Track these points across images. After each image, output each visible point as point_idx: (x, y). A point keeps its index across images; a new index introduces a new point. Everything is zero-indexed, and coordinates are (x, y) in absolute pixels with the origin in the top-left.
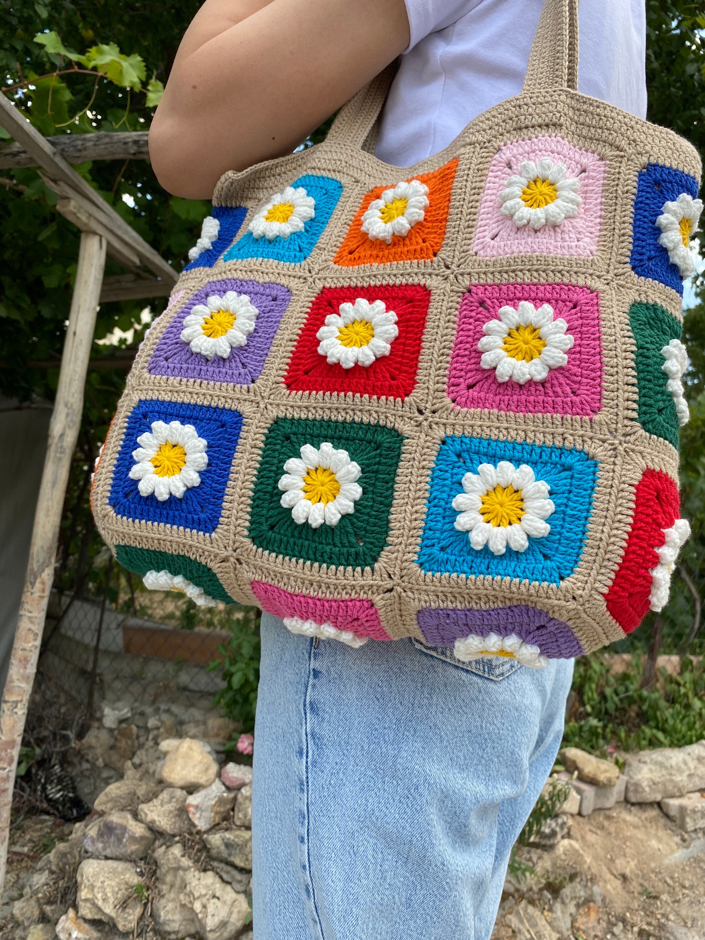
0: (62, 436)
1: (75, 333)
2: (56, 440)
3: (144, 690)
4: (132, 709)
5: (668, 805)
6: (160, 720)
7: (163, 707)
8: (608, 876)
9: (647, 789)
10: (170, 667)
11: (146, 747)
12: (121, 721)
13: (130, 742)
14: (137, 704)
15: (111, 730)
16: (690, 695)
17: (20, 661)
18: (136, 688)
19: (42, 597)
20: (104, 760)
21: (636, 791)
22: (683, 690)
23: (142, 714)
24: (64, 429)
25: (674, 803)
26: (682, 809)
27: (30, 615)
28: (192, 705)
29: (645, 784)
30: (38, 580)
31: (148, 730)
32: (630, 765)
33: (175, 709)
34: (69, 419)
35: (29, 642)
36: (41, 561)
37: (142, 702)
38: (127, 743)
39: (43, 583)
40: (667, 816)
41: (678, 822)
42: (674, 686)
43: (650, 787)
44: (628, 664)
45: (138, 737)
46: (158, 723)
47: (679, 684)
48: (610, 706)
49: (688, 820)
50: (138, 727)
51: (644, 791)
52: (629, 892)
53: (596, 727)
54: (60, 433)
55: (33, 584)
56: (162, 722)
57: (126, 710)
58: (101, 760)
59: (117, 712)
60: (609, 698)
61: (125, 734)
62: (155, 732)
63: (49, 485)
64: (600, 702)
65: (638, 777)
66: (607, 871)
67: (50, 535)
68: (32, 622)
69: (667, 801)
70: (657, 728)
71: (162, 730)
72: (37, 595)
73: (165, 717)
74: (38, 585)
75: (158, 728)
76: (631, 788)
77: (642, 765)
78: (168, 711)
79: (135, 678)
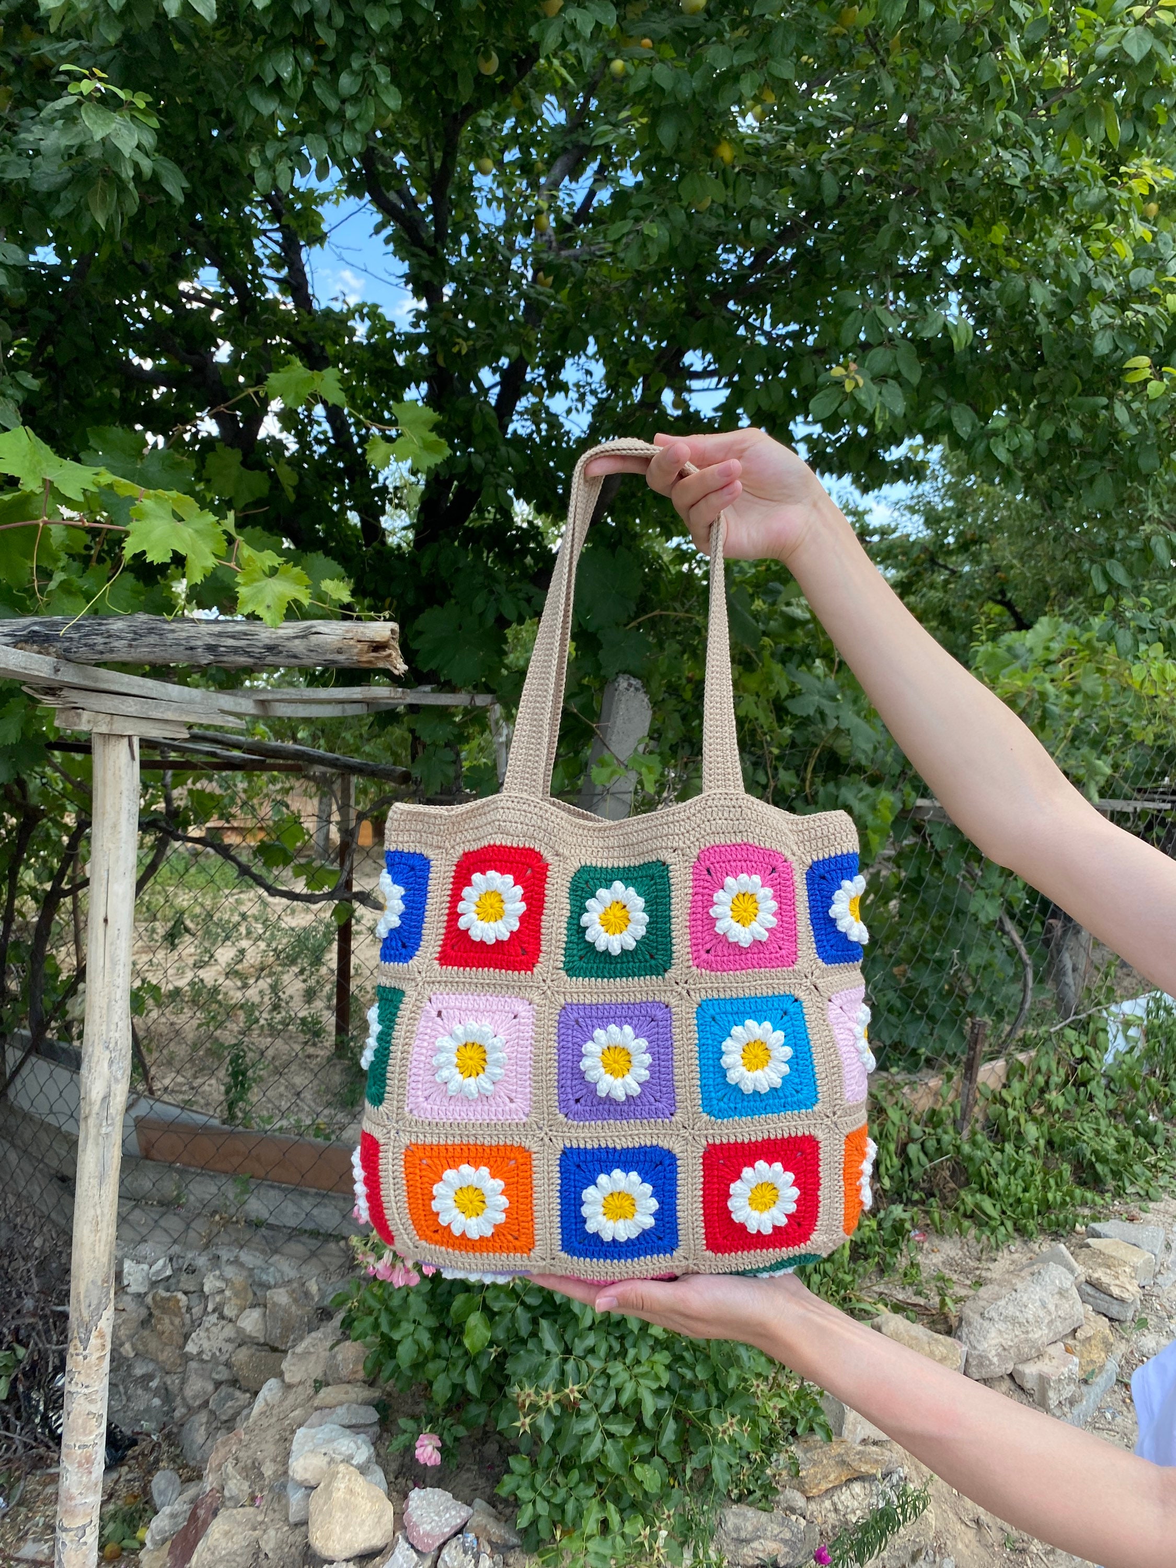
0: (106, 1098)
1: (106, 921)
2: (96, 1108)
3: (188, 1226)
4: (171, 1260)
5: (1022, 1375)
6: (222, 1277)
7: (225, 1255)
8: (959, 1527)
9: (995, 1360)
10: (231, 1191)
11: (207, 1325)
12: (154, 1284)
13: (177, 1321)
14: (176, 1249)
15: (139, 1296)
16: (1022, 1121)
17: (80, 1465)
18: (173, 1223)
19: (101, 1358)
20: (134, 1347)
21: (980, 1365)
22: (1012, 1113)
23: (192, 1270)
24: (109, 1087)
25: (1030, 1370)
26: (1043, 1380)
27: (86, 1391)
28: (276, 1251)
29: (991, 1354)
30: (94, 1334)
31: (204, 1297)
32: (969, 1324)
33: (246, 1257)
34: (114, 1068)
35: (91, 1433)
36: (94, 1303)
37: (187, 1246)
38: (172, 1323)
39: (102, 1336)
40: (1022, 1388)
41: (1036, 1397)
42: (999, 1107)
43: (998, 1355)
44: (937, 1094)
45: (189, 1309)
46: (220, 1284)
47: (1004, 1102)
48: (916, 1172)
49: (1051, 1394)
50: (186, 1293)
51: (991, 1363)
52: (986, 1546)
53: (902, 1221)
54: (101, 1096)
55: (85, 1342)
56: (227, 1281)
57: (161, 1262)
58: (128, 1346)
59: (146, 1267)
60: (915, 1161)
61: (166, 1306)
62: (218, 1299)
63: (95, 1182)
64: (902, 1169)
65: (983, 1346)
66: (955, 1519)
67: (105, 1260)
68: (91, 1402)
69: (1020, 1367)
70: (982, 1190)
71: (228, 1293)
72: (93, 1358)
73: (230, 1272)
74: (94, 1341)
75: (222, 1291)
76: (974, 1362)
77: (986, 1324)
78: (236, 1262)
79: (168, 1205)
